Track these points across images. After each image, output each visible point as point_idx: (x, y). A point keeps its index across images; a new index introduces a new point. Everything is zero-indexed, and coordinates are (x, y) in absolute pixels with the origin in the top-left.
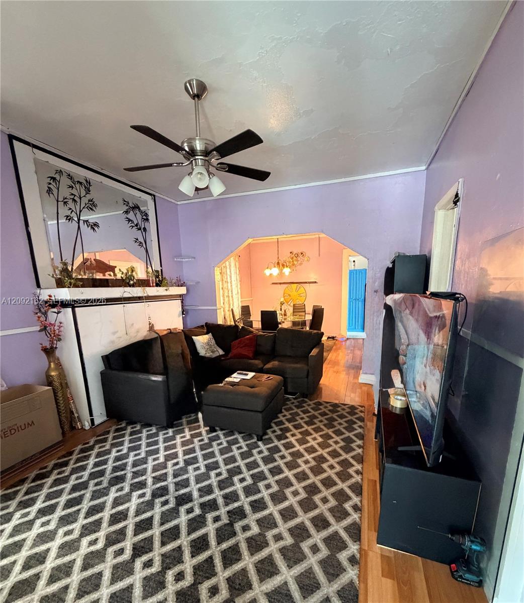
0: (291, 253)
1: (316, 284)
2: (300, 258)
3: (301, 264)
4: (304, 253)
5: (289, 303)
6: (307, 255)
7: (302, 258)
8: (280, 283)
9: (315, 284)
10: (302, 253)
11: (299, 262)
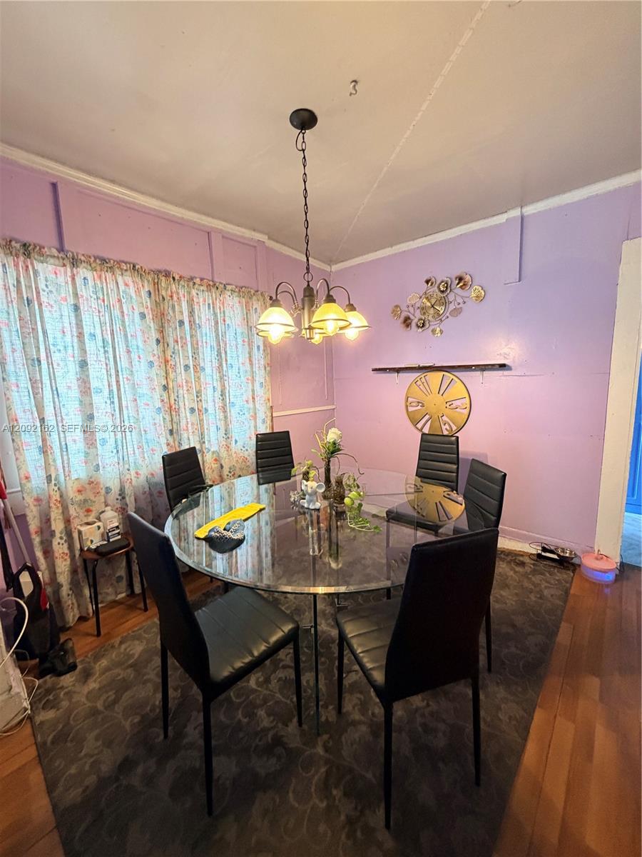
0: (427, 282)
1: (506, 373)
2: (456, 294)
3: (457, 312)
4: (468, 278)
5: (419, 426)
6: (476, 280)
7: (459, 291)
8: (398, 370)
9: (500, 373)
10: (461, 279)
11: (452, 307)
